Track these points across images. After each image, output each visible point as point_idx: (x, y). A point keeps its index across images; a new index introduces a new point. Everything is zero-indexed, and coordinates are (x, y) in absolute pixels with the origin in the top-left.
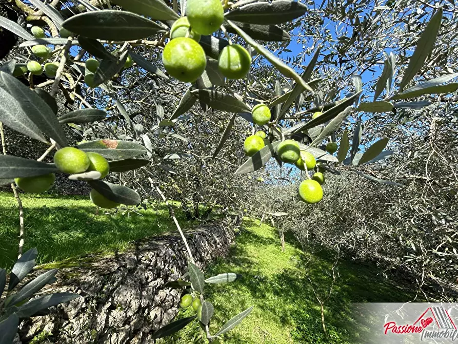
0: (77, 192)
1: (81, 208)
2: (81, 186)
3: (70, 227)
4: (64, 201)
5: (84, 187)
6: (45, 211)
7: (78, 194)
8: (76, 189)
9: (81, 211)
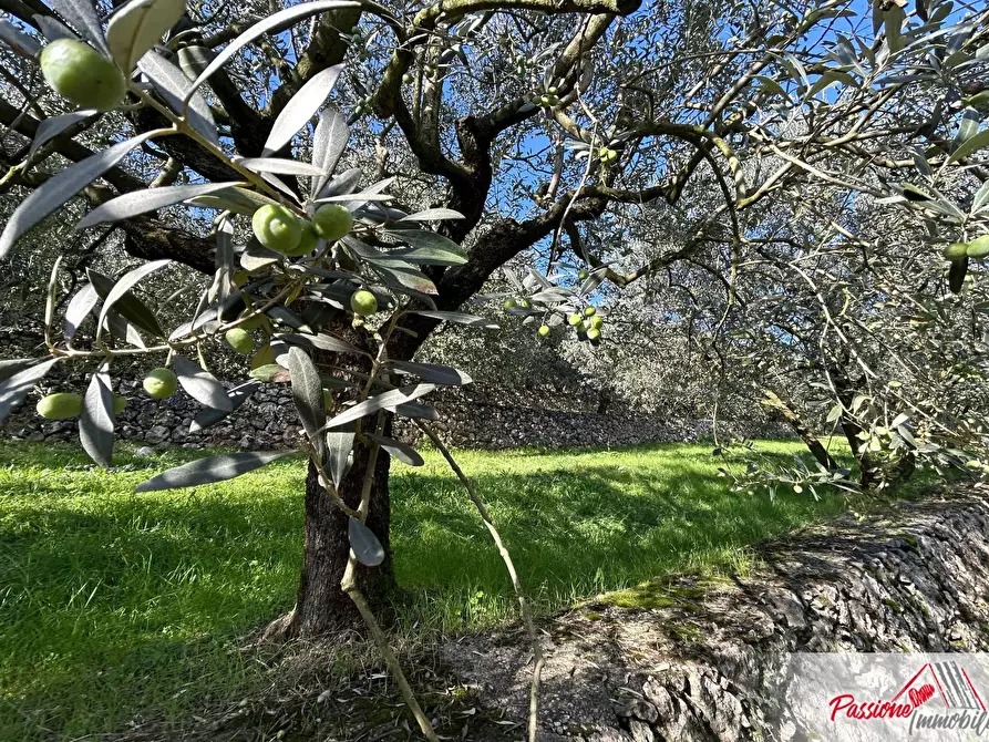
0: (570, 440)
1: (590, 470)
2: (573, 429)
3: (594, 509)
4: (560, 459)
5: (579, 431)
6: (543, 478)
7: (573, 445)
8: (568, 436)
9: (594, 477)
